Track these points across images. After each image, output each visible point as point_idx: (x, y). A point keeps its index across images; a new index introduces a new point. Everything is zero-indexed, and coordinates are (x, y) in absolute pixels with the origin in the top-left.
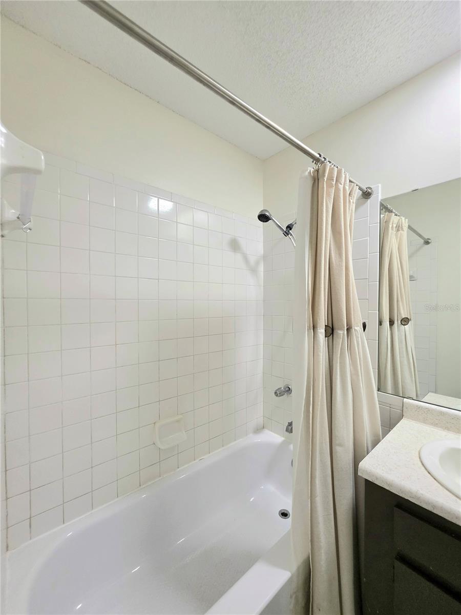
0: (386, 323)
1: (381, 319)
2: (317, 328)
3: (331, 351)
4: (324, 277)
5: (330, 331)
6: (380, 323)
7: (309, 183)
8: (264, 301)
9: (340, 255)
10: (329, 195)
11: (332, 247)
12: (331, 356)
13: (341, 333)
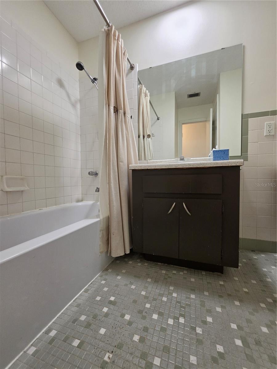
0: (141, 137)
1: (139, 134)
2: (110, 105)
3: (117, 120)
4: (113, 83)
5: (116, 110)
6: (139, 137)
7: (105, 35)
8: (80, 126)
9: (120, 75)
10: (114, 43)
11: (116, 71)
12: (117, 123)
13: (121, 112)
